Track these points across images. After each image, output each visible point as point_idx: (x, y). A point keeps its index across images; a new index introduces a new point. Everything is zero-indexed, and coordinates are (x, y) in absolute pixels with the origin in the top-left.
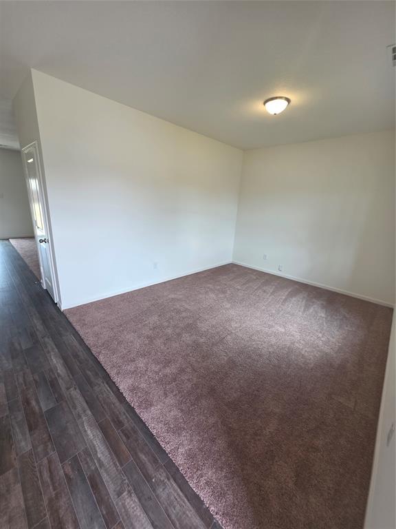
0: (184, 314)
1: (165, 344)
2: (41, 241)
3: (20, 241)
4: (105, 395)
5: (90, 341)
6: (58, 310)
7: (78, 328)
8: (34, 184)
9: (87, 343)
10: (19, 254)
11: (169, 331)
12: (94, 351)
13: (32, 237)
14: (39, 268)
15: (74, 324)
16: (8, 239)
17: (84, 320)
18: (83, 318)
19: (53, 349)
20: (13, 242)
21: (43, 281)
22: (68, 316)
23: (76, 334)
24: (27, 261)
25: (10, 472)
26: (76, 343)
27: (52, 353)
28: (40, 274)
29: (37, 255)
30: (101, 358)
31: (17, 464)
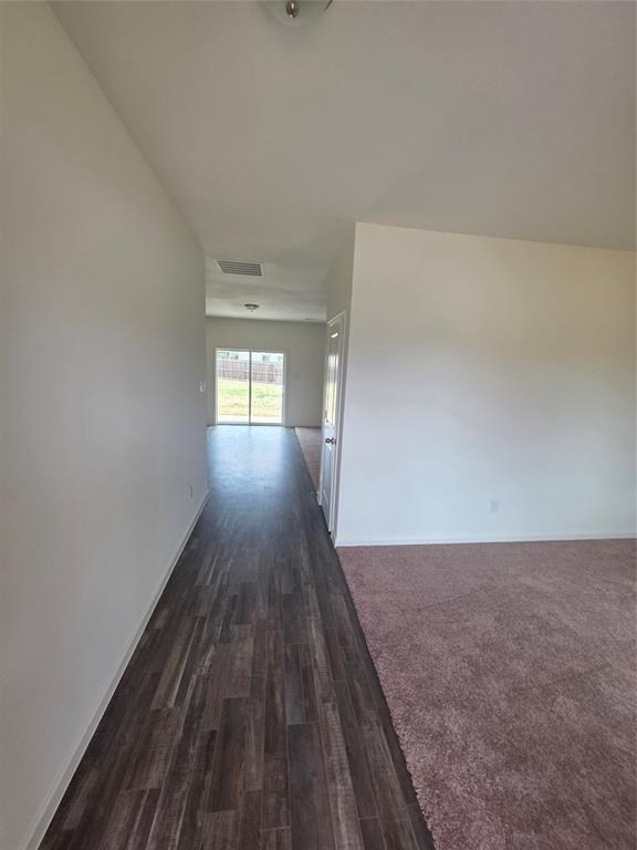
0: (558, 639)
1: (510, 700)
2: (328, 441)
3: (305, 431)
4: (379, 755)
5: (366, 620)
6: (331, 543)
7: (352, 587)
8: (333, 361)
9: (362, 621)
10: (301, 450)
11: (521, 668)
12: (370, 642)
13: (318, 428)
14: (318, 473)
15: (348, 578)
16: (293, 428)
17: (361, 575)
18: (361, 571)
19: (315, 612)
20: (298, 431)
21: (320, 493)
22: (341, 558)
23: (348, 595)
24: (307, 459)
25: (232, 813)
26: (345, 613)
27: (313, 617)
28: (318, 481)
29: (319, 453)
30: (380, 665)
31: (241, 801)
